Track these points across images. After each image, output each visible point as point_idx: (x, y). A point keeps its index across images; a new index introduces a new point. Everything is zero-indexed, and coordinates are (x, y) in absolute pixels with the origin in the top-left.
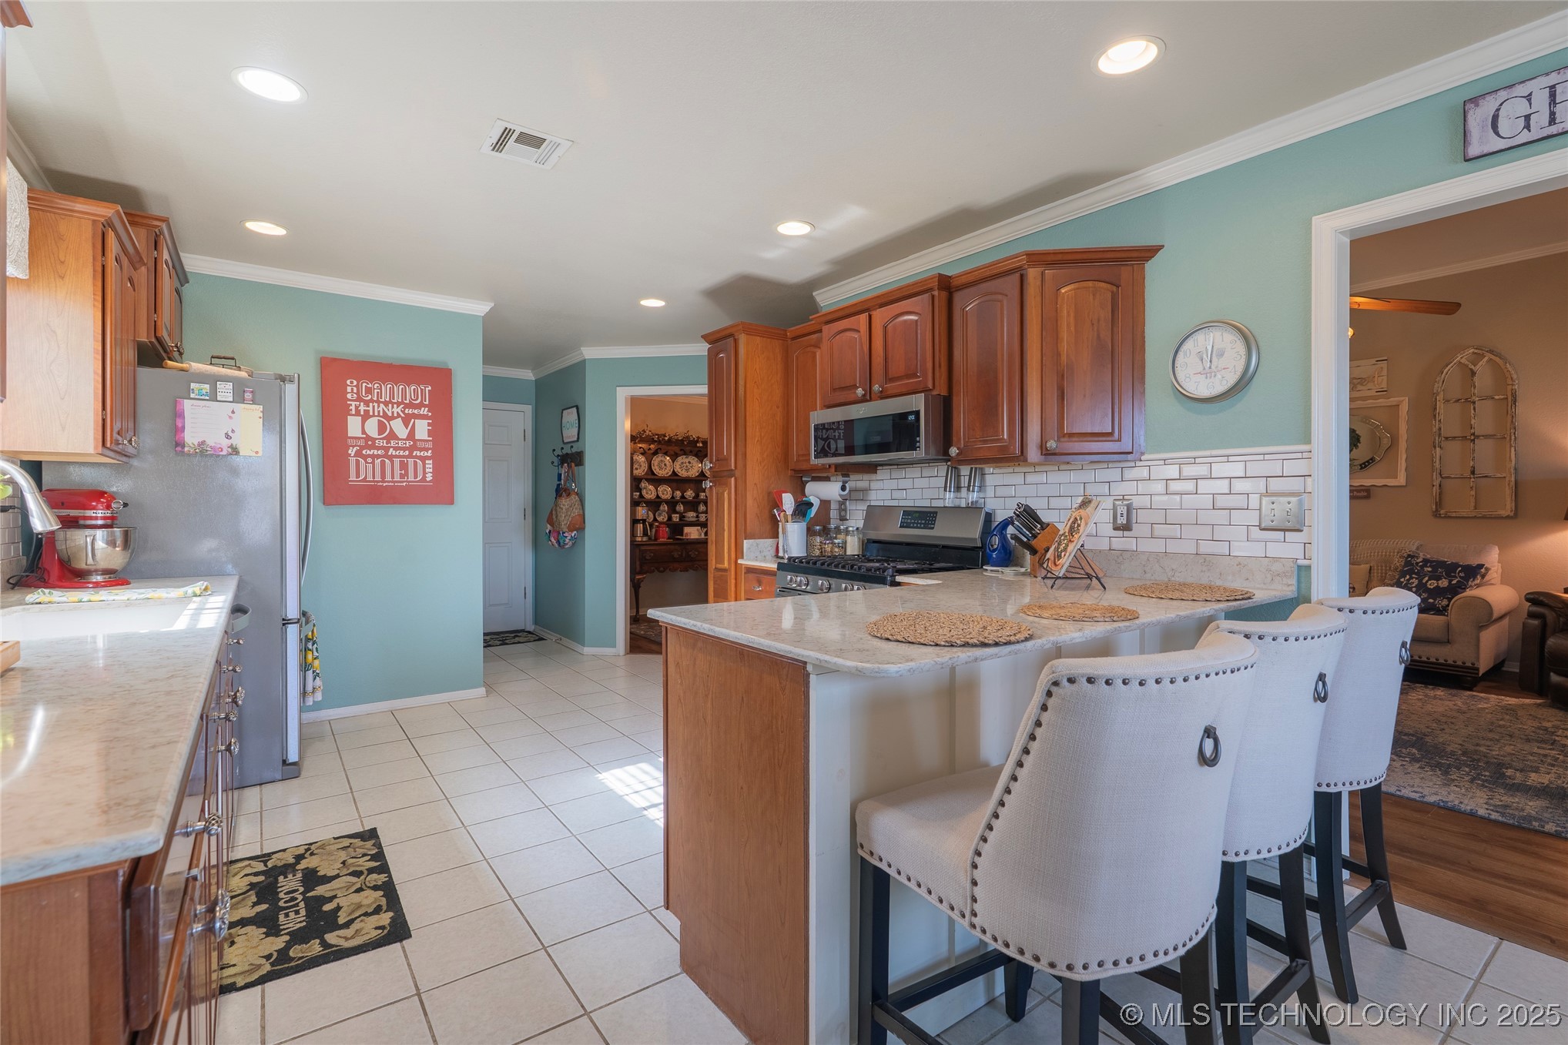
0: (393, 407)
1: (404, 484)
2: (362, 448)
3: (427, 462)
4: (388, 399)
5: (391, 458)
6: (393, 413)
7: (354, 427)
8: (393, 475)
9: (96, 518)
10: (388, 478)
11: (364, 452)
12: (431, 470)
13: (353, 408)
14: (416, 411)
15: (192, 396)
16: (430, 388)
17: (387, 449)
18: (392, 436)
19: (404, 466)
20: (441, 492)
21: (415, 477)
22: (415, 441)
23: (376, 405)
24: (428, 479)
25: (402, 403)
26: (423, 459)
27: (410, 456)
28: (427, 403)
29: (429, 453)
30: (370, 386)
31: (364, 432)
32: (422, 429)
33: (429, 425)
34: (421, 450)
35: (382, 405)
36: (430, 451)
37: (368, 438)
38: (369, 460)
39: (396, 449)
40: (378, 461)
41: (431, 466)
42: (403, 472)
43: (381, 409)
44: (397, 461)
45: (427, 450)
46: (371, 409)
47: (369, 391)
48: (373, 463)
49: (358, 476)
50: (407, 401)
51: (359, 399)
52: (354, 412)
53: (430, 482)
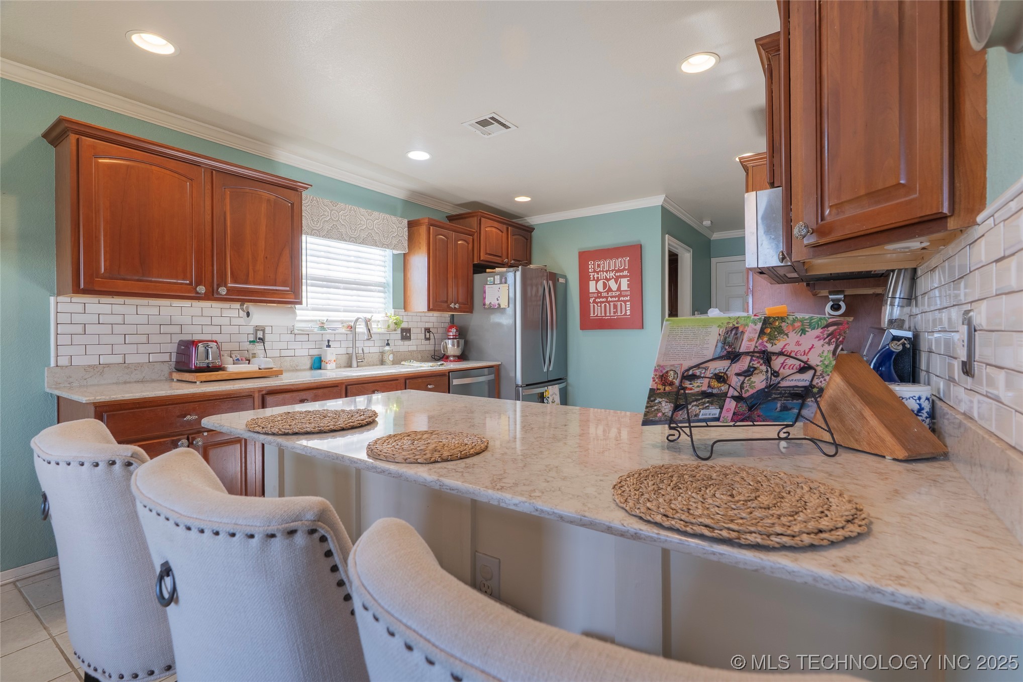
0: (610, 273)
1: (616, 317)
2: (596, 298)
3: (627, 303)
4: (607, 269)
5: (609, 302)
6: (610, 276)
7: (592, 289)
8: (610, 313)
9: (450, 336)
10: (608, 315)
11: (597, 300)
12: (629, 308)
13: (592, 276)
14: (621, 274)
15: (488, 283)
16: (628, 259)
17: (607, 299)
18: (610, 290)
19: (615, 307)
20: (637, 321)
21: (621, 313)
22: (621, 291)
23: (602, 273)
24: (628, 314)
25: (614, 270)
26: (625, 302)
27: (619, 301)
28: (627, 268)
29: (628, 298)
30: (599, 263)
31: (597, 289)
32: (625, 284)
33: (628, 281)
34: (624, 296)
35: (605, 273)
36: (629, 297)
37: (599, 292)
38: (599, 304)
39: (612, 297)
40: (603, 305)
41: (629, 306)
42: (615, 310)
43: (604, 275)
44: (612, 304)
45: (627, 296)
46: (599, 276)
47: (599, 266)
48: (601, 306)
49: (594, 314)
50: (617, 269)
51: (595, 271)
52: (592, 279)
53: (628, 315)
